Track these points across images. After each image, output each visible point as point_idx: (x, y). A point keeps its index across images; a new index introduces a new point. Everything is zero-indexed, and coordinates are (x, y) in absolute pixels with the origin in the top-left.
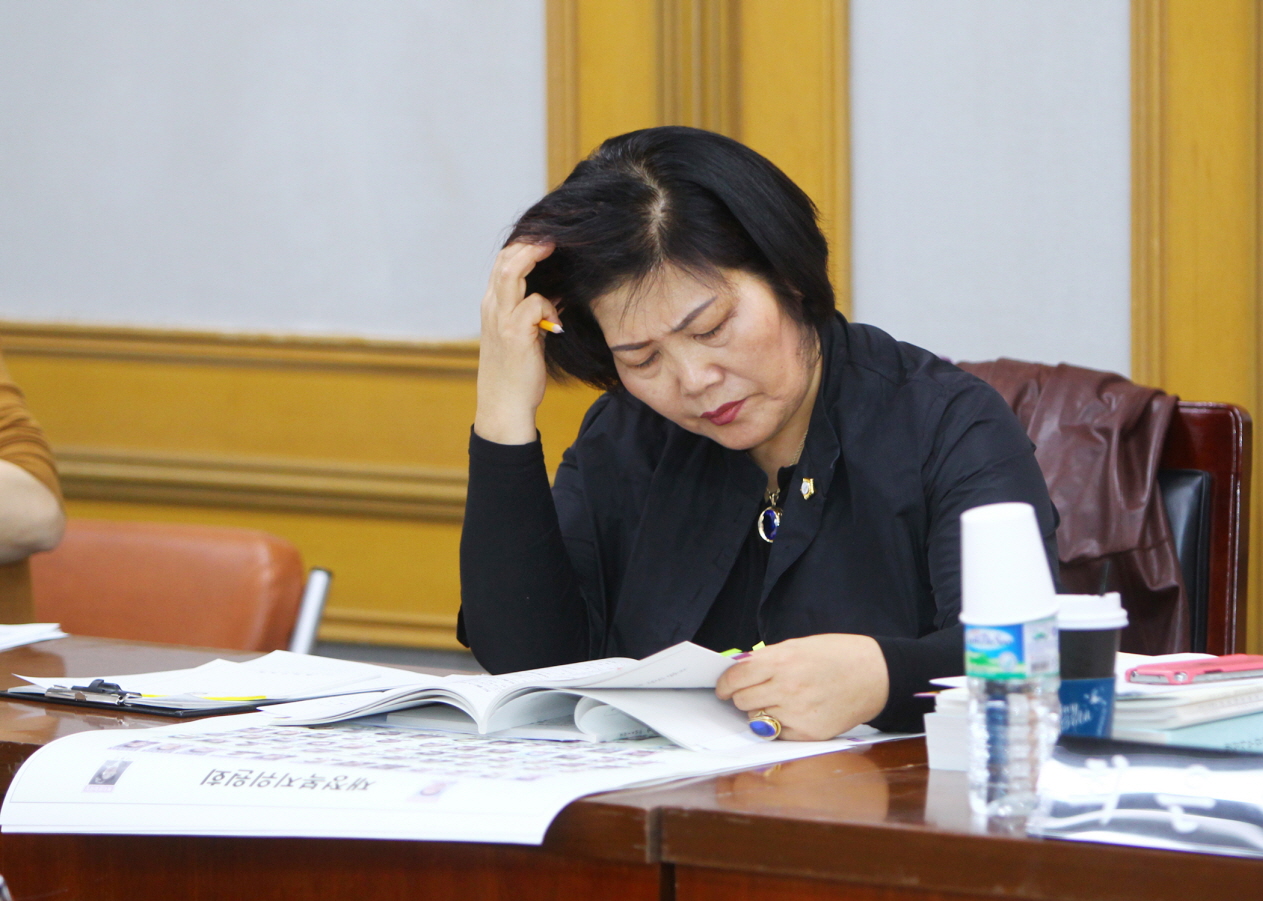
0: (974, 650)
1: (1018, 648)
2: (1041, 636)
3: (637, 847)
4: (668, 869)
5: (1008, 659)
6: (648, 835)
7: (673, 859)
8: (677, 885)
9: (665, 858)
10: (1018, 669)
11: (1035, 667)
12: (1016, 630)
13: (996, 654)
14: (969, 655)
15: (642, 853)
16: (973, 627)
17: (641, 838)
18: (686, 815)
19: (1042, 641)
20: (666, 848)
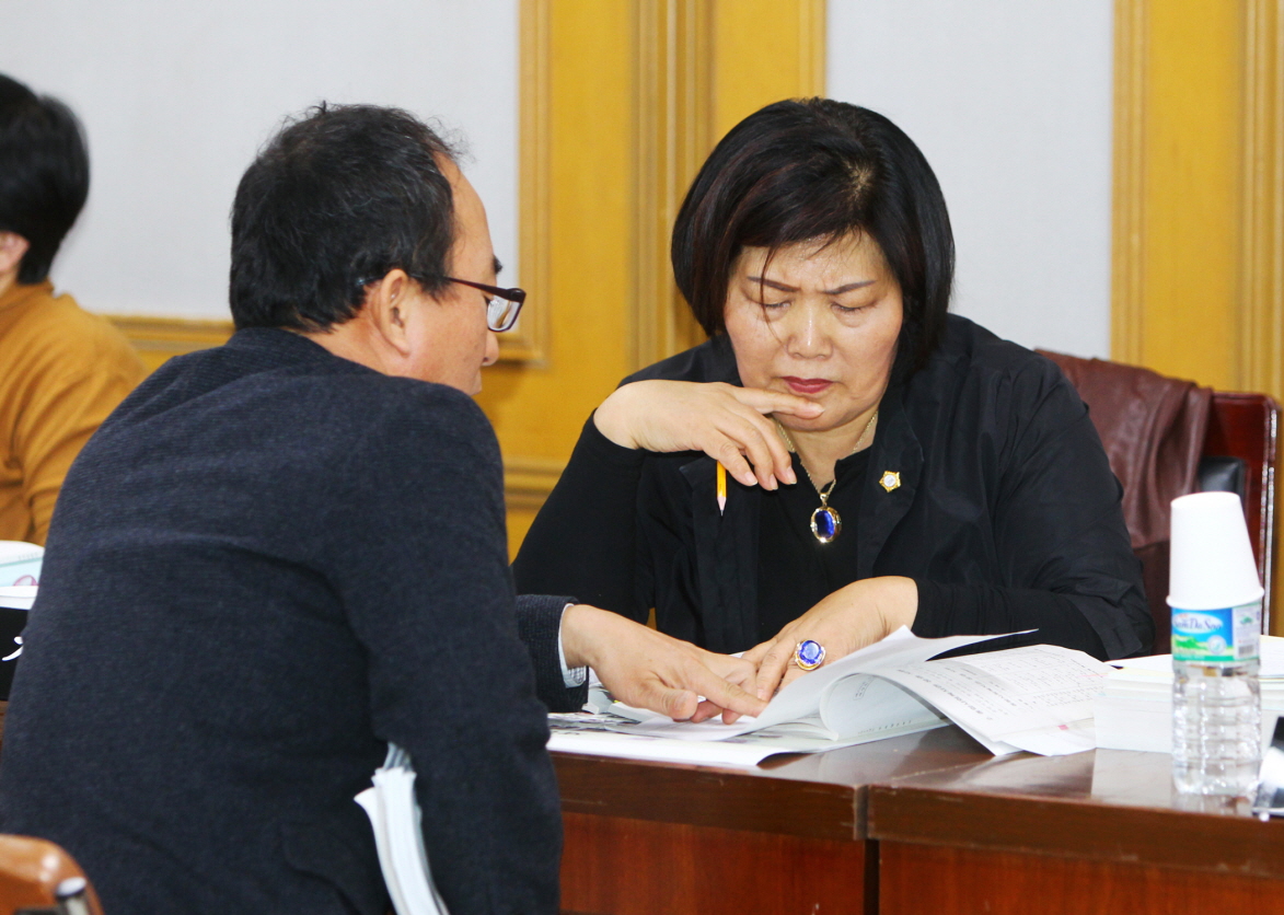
0: (1182, 634)
1: (1227, 632)
2: (1248, 620)
3: (844, 824)
4: (873, 846)
5: (1217, 642)
6: (855, 814)
7: (880, 837)
8: (881, 861)
9: (870, 836)
10: (1227, 652)
11: (1242, 650)
12: (1226, 614)
13: (1205, 637)
14: (1175, 639)
15: (850, 830)
16: (1180, 611)
17: (850, 817)
18: (894, 793)
19: (1248, 625)
20: (871, 825)
